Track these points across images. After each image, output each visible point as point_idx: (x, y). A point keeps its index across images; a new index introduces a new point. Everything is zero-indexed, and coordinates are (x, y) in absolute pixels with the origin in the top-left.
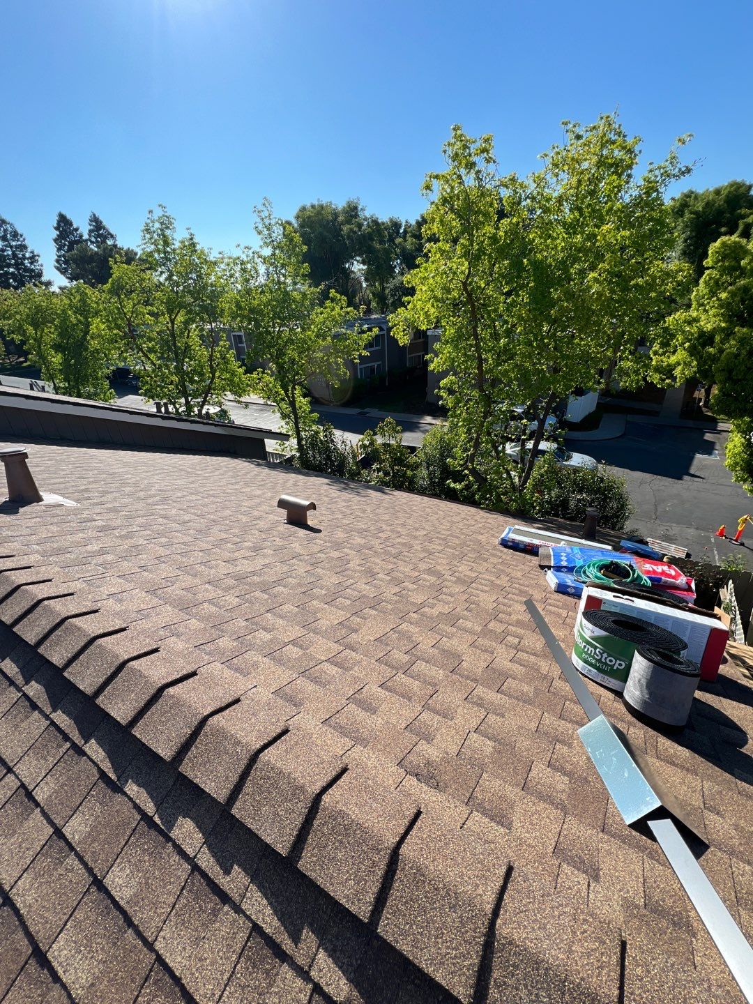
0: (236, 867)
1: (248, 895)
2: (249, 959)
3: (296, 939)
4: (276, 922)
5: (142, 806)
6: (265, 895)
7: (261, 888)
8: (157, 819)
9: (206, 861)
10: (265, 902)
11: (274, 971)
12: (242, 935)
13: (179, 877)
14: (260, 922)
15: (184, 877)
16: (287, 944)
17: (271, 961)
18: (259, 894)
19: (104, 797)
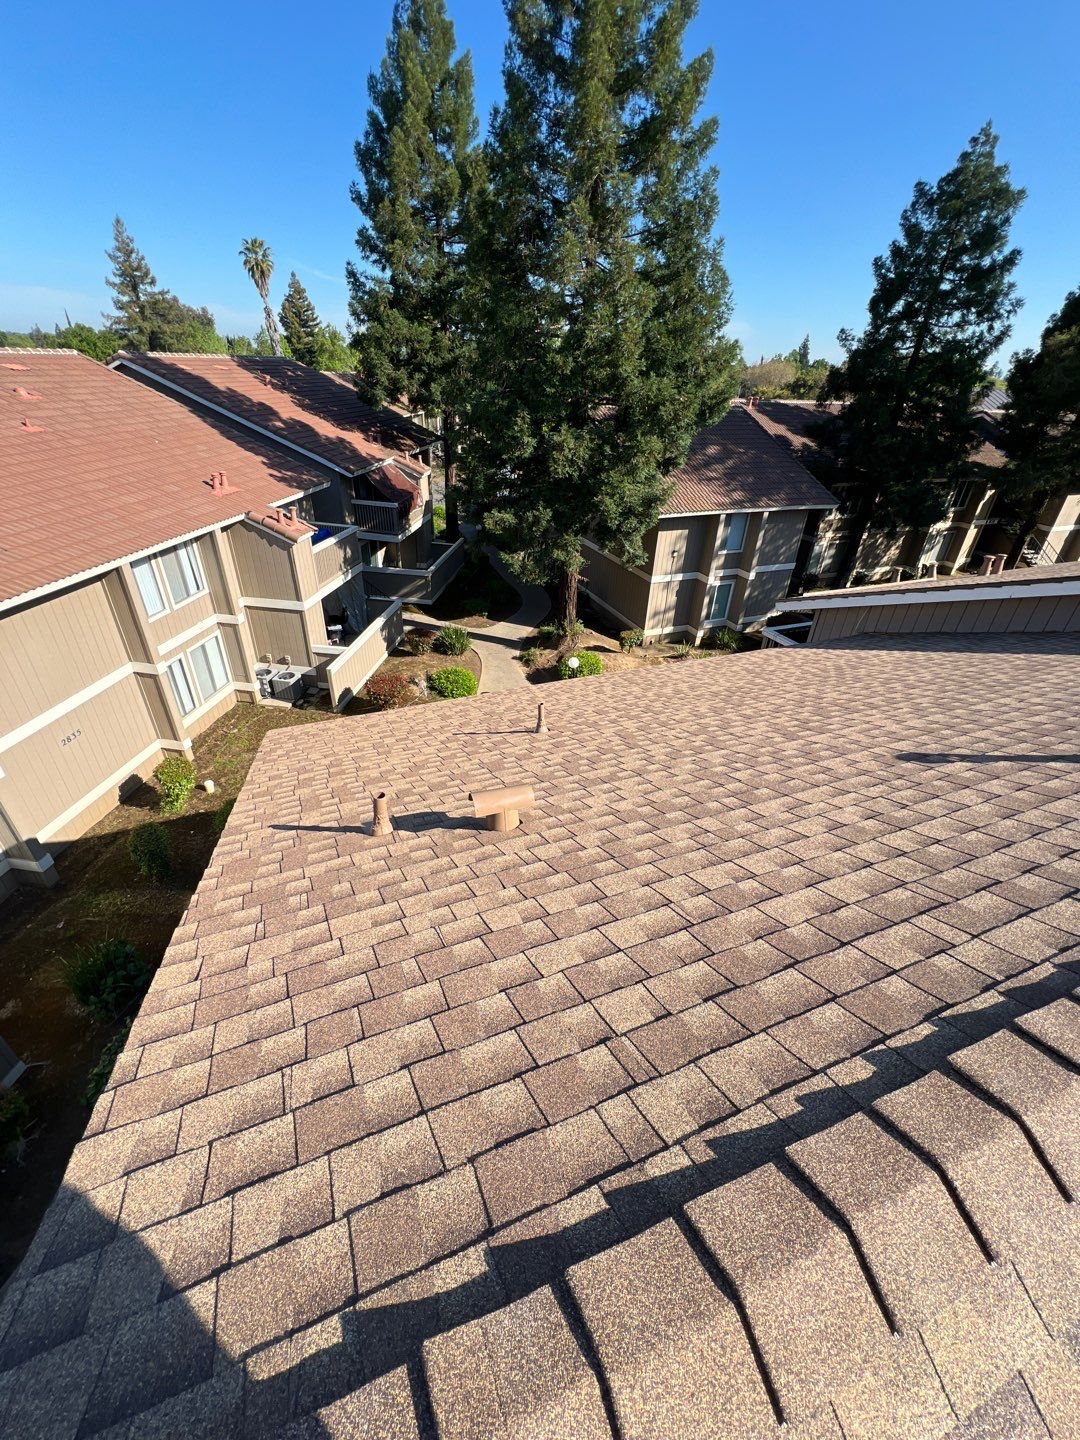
0: (800, 1108)
1: (769, 1113)
2: (717, 1099)
3: (710, 1143)
4: (733, 1130)
5: (901, 1036)
6: (762, 1128)
7: (770, 1127)
8: (881, 1047)
9: (819, 1083)
10: (755, 1126)
11: (697, 1118)
12: (737, 1100)
13: (812, 1059)
14: (740, 1116)
15: (810, 1063)
16: (710, 1134)
17: (707, 1116)
18: (765, 1123)
19: (924, 1007)
